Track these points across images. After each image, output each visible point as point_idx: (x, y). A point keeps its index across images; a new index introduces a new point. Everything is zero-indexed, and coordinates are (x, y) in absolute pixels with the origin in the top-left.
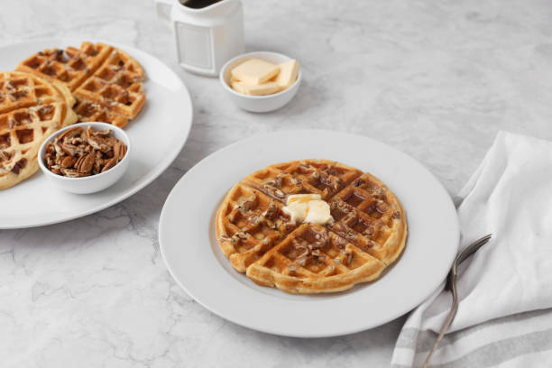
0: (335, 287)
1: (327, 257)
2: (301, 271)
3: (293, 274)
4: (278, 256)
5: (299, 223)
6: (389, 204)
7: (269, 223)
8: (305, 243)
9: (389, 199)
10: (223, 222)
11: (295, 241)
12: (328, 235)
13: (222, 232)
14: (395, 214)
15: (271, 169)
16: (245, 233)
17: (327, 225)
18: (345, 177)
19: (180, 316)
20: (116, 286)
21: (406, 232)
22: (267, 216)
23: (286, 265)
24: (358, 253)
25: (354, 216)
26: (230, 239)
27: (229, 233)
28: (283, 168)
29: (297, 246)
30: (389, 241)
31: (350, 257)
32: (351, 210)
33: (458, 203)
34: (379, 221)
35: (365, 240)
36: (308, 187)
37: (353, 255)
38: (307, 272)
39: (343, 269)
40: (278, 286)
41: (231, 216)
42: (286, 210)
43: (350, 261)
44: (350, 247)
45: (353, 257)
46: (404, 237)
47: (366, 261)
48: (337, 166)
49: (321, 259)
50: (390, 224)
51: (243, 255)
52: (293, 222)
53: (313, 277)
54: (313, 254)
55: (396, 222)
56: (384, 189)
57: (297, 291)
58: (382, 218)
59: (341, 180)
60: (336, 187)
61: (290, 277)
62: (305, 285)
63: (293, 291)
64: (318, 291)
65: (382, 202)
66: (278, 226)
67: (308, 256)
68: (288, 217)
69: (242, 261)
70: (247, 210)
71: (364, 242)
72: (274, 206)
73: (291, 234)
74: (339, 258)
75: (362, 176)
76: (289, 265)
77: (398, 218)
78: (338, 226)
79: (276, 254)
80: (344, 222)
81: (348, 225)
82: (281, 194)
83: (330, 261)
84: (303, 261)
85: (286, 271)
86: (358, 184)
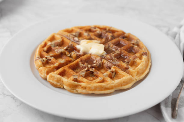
0: (102, 90)
1: (99, 72)
2: (81, 79)
3: (75, 80)
4: (68, 70)
5: (85, 54)
6: (141, 48)
7: (67, 53)
8: (86, 64)
9: (141, 45)
10: (39, 50)
11: (80, 63)
12: (101, 61)
13: (38, 55)
14: (144, 53)
15: (74, 29)
16: (51, 56)
17: (102, 57)
18: (116, 34)
21: (150, 64)
22: (66, 50)
23: (72, 75)
24: (119, 72)
25: (119, 52)
26: (41, 59)
27: (41, 56)
28: (81, 28)
29: (81, 65)
30: (140, 67)
31: (114, 74)
32: (117, 49)
34: (134, 55)
35: (124, 65)
36: (93, 37)
37: (116, 73)
38: (85, 80)
39: (109, 80)
40: (65, 87)
41: (45, 49)
42: (78, 47)
43: (114, 75)
44: (114, 68)
45: (115, 74)
46: (149, 65)
47: (123, 76)
48: (112, 29)
49: (95, 73)
50: (140, 58)
51: (47, 68)
52: (81, 53)
54: (91, 70)
55: (144, 57)
56: (138, 41)
57: (77, 91)
58: (136, 55)
59: (114, 35)
60: (110, 38)
61: (73, 82)
62: (82, 87)
63: (75, 91)
64: (91, 92)
65: (136, 46)
66: (72, 55)
67: (87, 71)
68: (79, 51)
69: (45, 71)
70: (55, 46)
71: (124, 66)
72: (71, 44)
73: (79, 59)
74: (107, 73)
75: (126, 34)
76: (74, 75)
77: (146, 55)
78: (108, 56)
79: (67, 68)
80: (112, 54)
81: (115, 56)
82: (77, 39)
83: (101, 74)
84: (83, 73)
85: (71, 78)
86: (123, 38)
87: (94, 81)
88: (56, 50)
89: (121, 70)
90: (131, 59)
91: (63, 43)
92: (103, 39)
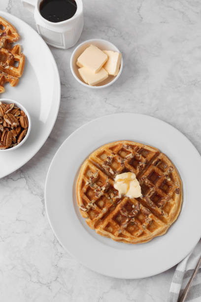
1: (139, 223)
2: (124, 232)
4: (112, 222)
5: (123, 197)
6: (174, 182)
7: (106, 196)
8: (127, 213)
9: (174, 177)
10: (81, 195)
11: (121, 211)
12: (139, 207)
13: (81, 203)
14: (177, 190)
15: (106, 150)
16: (93, 204)
17: (138, 199)
18: (149, 157)
19: (62, 254)
20: (26, 232)
21: (182, 200)
22: (105, 191)
23: (116, 228)
24: (156, 221)
25: (154, 192)
27: (84, 203)
30: (172, 211)
31: (151, 223)
32: (152, 187)
34: (167, 196)
36: (128, 166)
37: (153, 222)
38: (128, 235)
39: (147, 231)
41: (85, 189)
42: (116, 186)
44: (151, 217)
47: (159, 226)
48: (145, 148)
49: (136, 224)
50: (173, 197)
51: (93, 221)
52: (119, 196)
53: (131, 237)
54: (131, 220)
55: (177, 196)
56: (171, 169)
58: (169, 194)
59: (147, 161)
60: (144, 166)
61: (119, 238)
65: (170, 179)
67: (128, 222)
69: (93, 225)
70: (93, 184)
71: (159, 213)
72: (109, 183)
73: (119, 206)
74: (145, 224)
75: (159, 157)
76: (118, 229)
77: (178, 193)
78: (145, 200)
79: (111, 221)
80: (148, 196)
81: (150, 198)
82: (113, 173)
83: (140, 226)
84: (126, 226)
85: (117, 233)
86: (157, 163)
87: (135, 234)
88: (95, 191)
89: (157, 218)
90: (165, 201)
91: (99, 177)
92: (138, 169)
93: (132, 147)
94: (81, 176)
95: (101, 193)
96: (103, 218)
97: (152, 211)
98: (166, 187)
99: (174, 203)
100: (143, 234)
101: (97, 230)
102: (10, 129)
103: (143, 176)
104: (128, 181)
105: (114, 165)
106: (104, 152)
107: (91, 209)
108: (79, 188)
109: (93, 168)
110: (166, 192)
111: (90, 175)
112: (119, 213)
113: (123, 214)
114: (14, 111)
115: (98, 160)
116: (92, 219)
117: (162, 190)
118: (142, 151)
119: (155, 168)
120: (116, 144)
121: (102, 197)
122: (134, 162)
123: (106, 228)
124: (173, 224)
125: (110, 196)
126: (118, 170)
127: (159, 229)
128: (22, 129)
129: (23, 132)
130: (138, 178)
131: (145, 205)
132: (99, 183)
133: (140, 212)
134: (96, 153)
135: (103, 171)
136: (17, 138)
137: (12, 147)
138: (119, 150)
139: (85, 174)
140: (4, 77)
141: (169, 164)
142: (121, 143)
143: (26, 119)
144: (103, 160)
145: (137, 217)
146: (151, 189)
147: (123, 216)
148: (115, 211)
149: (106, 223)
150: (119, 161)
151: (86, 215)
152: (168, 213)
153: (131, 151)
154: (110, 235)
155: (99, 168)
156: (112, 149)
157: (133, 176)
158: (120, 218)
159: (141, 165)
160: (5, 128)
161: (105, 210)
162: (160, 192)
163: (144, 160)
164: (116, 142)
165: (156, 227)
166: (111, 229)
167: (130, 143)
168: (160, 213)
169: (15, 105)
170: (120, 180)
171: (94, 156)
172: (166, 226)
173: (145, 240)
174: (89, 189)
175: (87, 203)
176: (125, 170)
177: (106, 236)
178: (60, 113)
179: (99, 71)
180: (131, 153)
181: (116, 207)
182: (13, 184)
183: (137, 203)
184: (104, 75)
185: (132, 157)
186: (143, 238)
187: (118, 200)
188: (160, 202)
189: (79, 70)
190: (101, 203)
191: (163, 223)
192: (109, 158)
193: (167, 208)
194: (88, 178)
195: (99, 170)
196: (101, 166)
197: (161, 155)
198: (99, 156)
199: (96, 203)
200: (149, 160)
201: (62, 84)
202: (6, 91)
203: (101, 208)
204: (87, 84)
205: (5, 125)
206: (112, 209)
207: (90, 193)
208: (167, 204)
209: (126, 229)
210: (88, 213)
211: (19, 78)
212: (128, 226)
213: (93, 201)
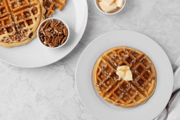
1: (130, 96)
2: (121, 101)
5: (121, 80)
6: (152, 72)
8: (123, 89)
9: (152, 70)
10: (96, 77)
11: (120, 88)
12: (131, 86)
13: (96, 82)
14: (153, 78)
17: (130, 82)
18: (138, 57)
19: (83, 110)
20: (63, 97)
22: (111, 75)
23: (116, 98)
25: (140, 78)
26: (99, 85)
27: (98, 82)
30: (150, 90)
32: (139, 75)
33: (174, 71)
34: (148, 81)
36: (125, 62)
37: (138, 96)
41: (99, 74)
42: (117, 73)
44: (137, 92)
47: (142, 98)
48: (136, 52)
49: (128, 96)
50: (151, 82)
51: (103, 93)
52: (119, 79)
53: (125, 104)
54: (125, 94)
55: (153, 81)
56: (151, 65)
60: (135, 62)
61: (117, 104)
62: (122, 106)
65: (149, 71)
67: (123, 95)
68: (118, 76)
70: (104, 71)
72: (113, 71)
73: (118, 85)
74: (133, 97)
75: (144, 58)
76: (117, 98)
77: (154, 80)
78: (134, 82)
79: (113, 93)
80: (136, 80)
81: (137, 81)
82: (116, 65)
83: (131, 98)
84: (122, 97)
85: (116, 101)
86: (142, 61)
87: (127, 102)
88: (105, 75)
89: (140, 94)
90: (146, 84)
91: (108, 67)
92: (131, 64)
93: (128, 50)
94: (97, 66)
95: (108, 77)
96: (109, 91)
97: (138, 89)
98: (147, 75)
99: (151, 85)
100: (132, 102)
101: (105, 98)
102: (57, 36)
103: (134, 68)
104: (125, 71)
105: (117, 61)
106: (112, 53)
107: (102, 86)
108: (96, 73)
109: (104, 61)
110: (147, 78)
111: (102, 65)
112: (118, 89)
113: (120, 90)
114: (60, 25)
115: (108, 57)
116: (102, 92)
117: (145, 77)
118: (134, 53)
119: (141, 64)
120: (119, 48)
121: (109, 79)
122: (129, 60)
123: (110, 98)
124: (150, 98)
125: (113, 79)
126: (120, 63)
127: (142, 100)
128: (64, 36)
129: (65, 38)
130: (131, 69)
131: (134, 85)
132: (108, 71)
133: (131, 89)
134: (107, 53)
135: (110, 64)
136: (61, 41)
137: (58, 46)
138: (120, 52)
139: (100, 65)
140: (54, 5)
141: (150, 62)
142: (122, 48)
143: (67, 30)
144: (110, 57)
145: (129, 92)
146: (138, 76)
147: (120, 91)
148: (116, 88)
149: (110, 94)
150: (120, 58)
151: (99, 89)
152: (147, 91)
153: (128, 53)
154: (113, 101)
155: (108, 62)
156: (116, 51)
157: (128, 68)
158: (119, 92)
159: (133, 61)
160: (54, 35)
161: (110, 87)
162: (143, 78)
163: (135, 59)
164: (119, 47)
165: (140, 99)
166: (113, 98)
167: (127, 48)
168: (143, 90)
169: (61, 22)
170: (120, 70)
171: (105, 54)
172: (146, 98)
173: (133, 106)
174: (101, 74)
175: (100, 82)
176: (123, 64)
177: (110, 102)
178: (87, 28)
179: (111, 4)
180: (127, 54)
181: (117, 85)
182: (56, 68)
183: (129, 84)
184: (114, 7)
185: (128, 56)
186: (132, 105)
187: (118, 81)
188: (143, 84)
189: (99, 3)
190: (108, 83)
191: (144, 97)
192: (115, 57)
193: (147, 88)
194: (101, 67)
195: (108, 63)
196: (109, 61)
197: (145, 56)
198: (108, 55)
199: (105, 82)
200: (138, 59)
201: (89, 11)
202: (56, 13)
203: (108, 85)
204: (104, 12)
205: (54, 33)
206: (114, 86)
207: (102, 76)
208: (147, 85)
209: (122, 99)
210: (100, 87)
211: (64, 6)
212: (123, 97)
213: (103, 81)
